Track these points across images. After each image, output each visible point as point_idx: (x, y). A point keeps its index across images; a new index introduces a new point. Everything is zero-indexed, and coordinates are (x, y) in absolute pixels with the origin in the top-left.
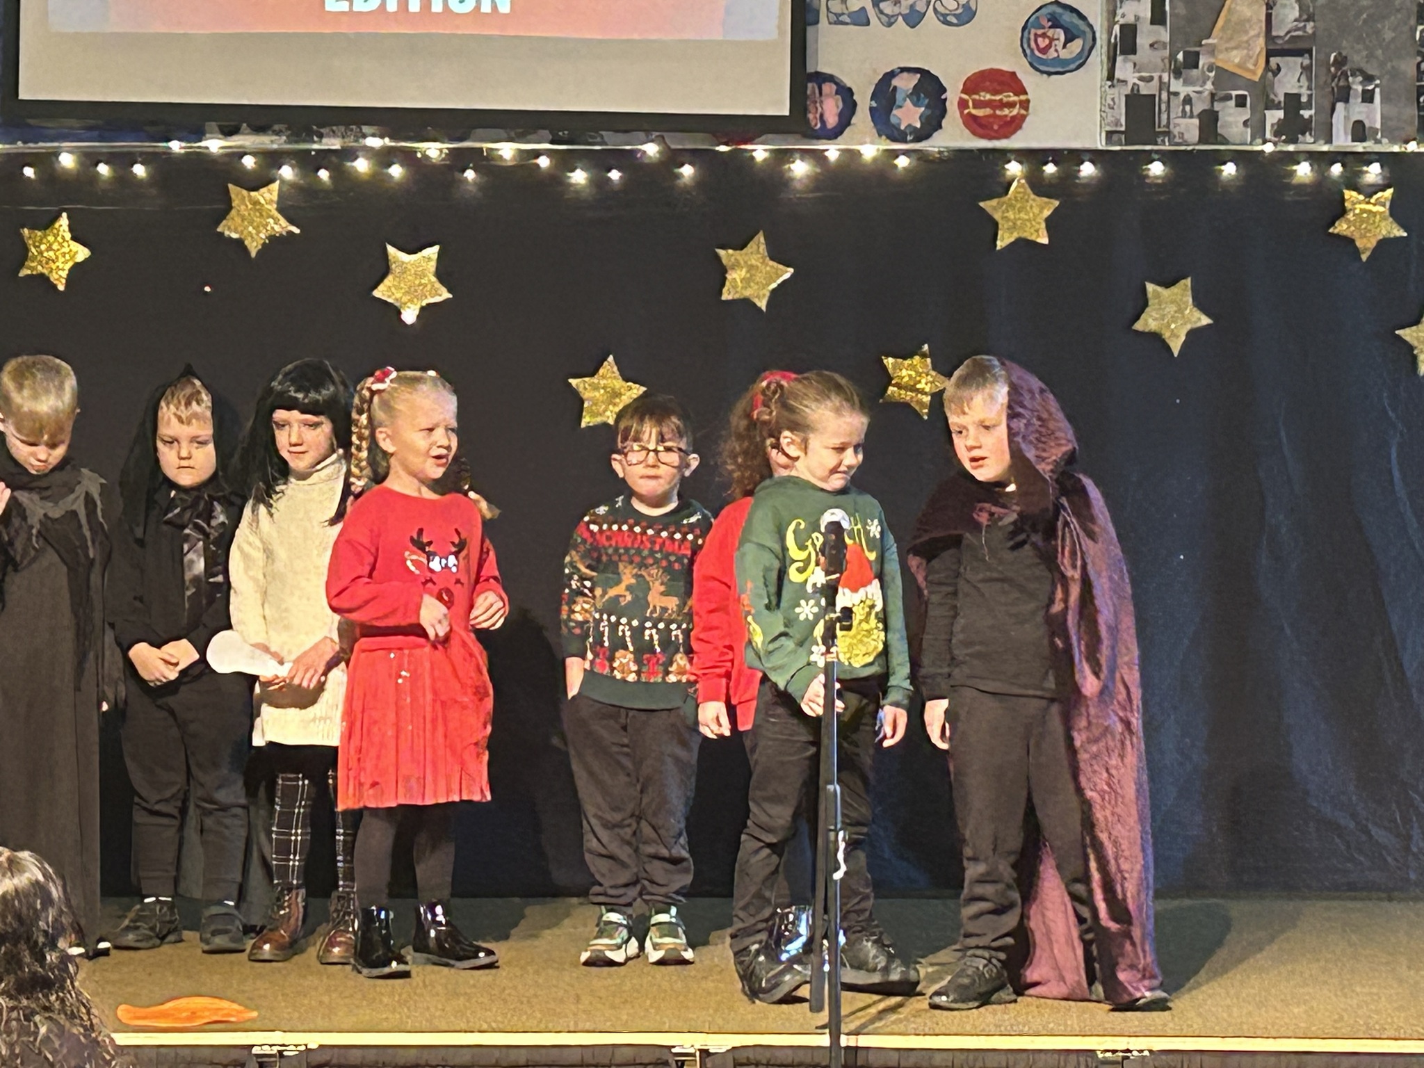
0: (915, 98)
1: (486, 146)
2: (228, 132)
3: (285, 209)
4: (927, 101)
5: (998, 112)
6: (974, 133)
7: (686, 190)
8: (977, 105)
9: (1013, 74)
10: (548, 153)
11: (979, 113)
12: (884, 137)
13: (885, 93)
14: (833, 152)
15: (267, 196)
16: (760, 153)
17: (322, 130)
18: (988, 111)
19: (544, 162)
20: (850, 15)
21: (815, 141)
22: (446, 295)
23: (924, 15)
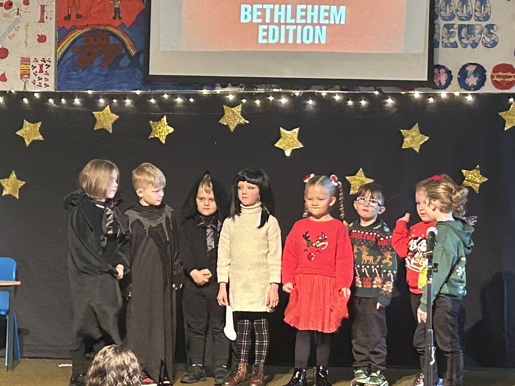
0: (474, 74)
1: (317, 91)
2: (224, 86)
3: (244, 114)
4: (479, 75)
6: (497, 87)
7: (389, 108)
9: (512, 65)
10: (339, 94)
11: (498, 80)
12: (463, 89)
13: (463, 73)
14: (444, 94)
15: (238, 109)
16: (417, 94)
18: (502, 79)
19: (337, 98)
20: (451, 44)
21: (437, 90)
22: (301, 146)
23: (478, 44)
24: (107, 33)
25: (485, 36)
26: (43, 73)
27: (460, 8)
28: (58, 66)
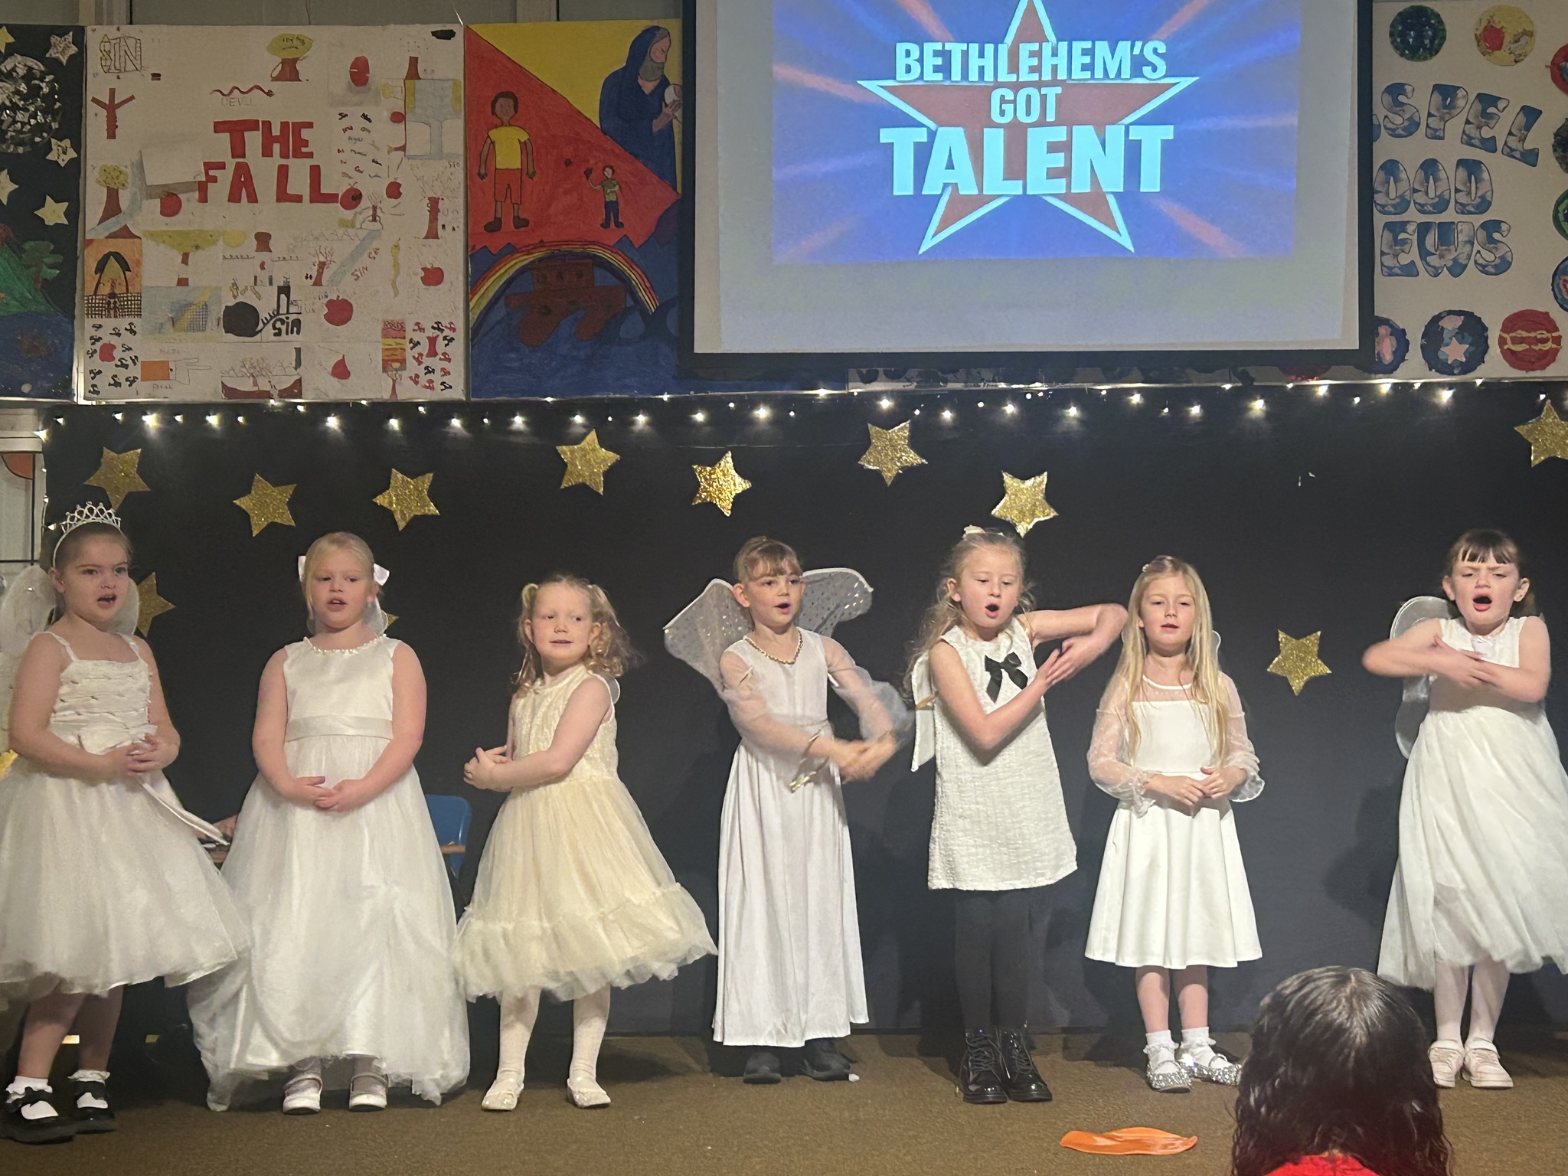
0: (1460, 336)
1: (1087, 386)
2: (869, 379)
3: (915, 443)
4: (1470, 338)
5: (1534, 347)
6: (1513, 365)
7: (1255, 422)
8: (1514, 341)
9: (1547, 313)
10: (1139, 390)
11: (1518, 348)
12: (1432, 371)
13: (1433, 333)
14: (1384, 385)
15: (901, 433)
17: (950, 376)
18: (1524, 346)
19: (1136, 399)
20: (1402, 267)
21: (1373, 376)
22: (1053, 514)
23: (1466, 266)
24: (588, 261)
25: (1480, 248)
26: (438, 357)
27: (1422, 184)
28: (472, 340)
